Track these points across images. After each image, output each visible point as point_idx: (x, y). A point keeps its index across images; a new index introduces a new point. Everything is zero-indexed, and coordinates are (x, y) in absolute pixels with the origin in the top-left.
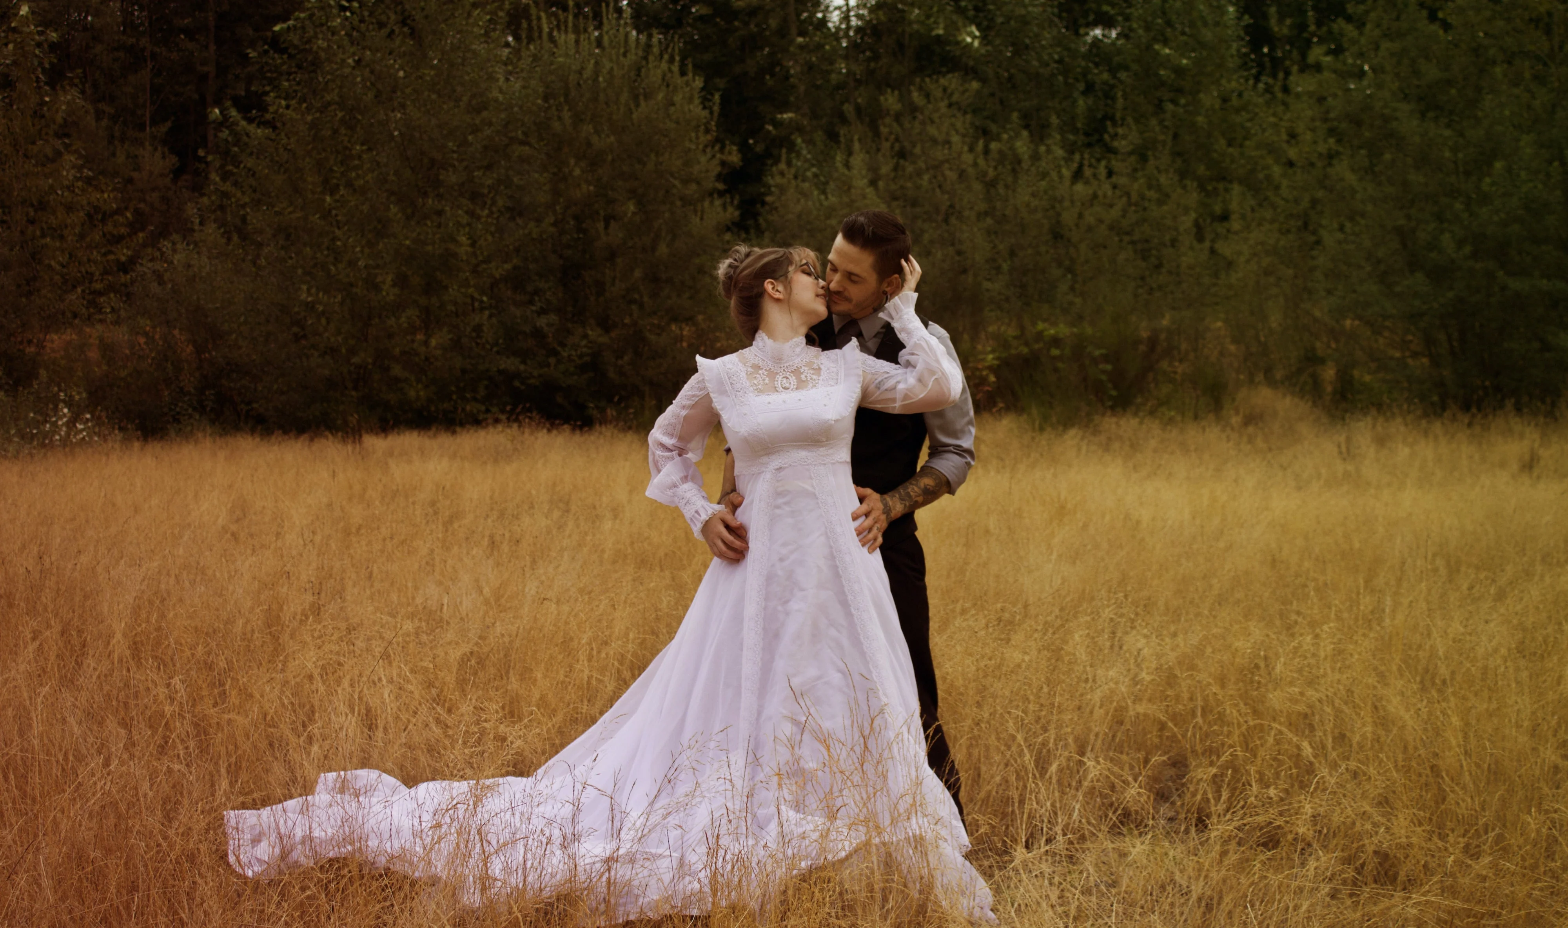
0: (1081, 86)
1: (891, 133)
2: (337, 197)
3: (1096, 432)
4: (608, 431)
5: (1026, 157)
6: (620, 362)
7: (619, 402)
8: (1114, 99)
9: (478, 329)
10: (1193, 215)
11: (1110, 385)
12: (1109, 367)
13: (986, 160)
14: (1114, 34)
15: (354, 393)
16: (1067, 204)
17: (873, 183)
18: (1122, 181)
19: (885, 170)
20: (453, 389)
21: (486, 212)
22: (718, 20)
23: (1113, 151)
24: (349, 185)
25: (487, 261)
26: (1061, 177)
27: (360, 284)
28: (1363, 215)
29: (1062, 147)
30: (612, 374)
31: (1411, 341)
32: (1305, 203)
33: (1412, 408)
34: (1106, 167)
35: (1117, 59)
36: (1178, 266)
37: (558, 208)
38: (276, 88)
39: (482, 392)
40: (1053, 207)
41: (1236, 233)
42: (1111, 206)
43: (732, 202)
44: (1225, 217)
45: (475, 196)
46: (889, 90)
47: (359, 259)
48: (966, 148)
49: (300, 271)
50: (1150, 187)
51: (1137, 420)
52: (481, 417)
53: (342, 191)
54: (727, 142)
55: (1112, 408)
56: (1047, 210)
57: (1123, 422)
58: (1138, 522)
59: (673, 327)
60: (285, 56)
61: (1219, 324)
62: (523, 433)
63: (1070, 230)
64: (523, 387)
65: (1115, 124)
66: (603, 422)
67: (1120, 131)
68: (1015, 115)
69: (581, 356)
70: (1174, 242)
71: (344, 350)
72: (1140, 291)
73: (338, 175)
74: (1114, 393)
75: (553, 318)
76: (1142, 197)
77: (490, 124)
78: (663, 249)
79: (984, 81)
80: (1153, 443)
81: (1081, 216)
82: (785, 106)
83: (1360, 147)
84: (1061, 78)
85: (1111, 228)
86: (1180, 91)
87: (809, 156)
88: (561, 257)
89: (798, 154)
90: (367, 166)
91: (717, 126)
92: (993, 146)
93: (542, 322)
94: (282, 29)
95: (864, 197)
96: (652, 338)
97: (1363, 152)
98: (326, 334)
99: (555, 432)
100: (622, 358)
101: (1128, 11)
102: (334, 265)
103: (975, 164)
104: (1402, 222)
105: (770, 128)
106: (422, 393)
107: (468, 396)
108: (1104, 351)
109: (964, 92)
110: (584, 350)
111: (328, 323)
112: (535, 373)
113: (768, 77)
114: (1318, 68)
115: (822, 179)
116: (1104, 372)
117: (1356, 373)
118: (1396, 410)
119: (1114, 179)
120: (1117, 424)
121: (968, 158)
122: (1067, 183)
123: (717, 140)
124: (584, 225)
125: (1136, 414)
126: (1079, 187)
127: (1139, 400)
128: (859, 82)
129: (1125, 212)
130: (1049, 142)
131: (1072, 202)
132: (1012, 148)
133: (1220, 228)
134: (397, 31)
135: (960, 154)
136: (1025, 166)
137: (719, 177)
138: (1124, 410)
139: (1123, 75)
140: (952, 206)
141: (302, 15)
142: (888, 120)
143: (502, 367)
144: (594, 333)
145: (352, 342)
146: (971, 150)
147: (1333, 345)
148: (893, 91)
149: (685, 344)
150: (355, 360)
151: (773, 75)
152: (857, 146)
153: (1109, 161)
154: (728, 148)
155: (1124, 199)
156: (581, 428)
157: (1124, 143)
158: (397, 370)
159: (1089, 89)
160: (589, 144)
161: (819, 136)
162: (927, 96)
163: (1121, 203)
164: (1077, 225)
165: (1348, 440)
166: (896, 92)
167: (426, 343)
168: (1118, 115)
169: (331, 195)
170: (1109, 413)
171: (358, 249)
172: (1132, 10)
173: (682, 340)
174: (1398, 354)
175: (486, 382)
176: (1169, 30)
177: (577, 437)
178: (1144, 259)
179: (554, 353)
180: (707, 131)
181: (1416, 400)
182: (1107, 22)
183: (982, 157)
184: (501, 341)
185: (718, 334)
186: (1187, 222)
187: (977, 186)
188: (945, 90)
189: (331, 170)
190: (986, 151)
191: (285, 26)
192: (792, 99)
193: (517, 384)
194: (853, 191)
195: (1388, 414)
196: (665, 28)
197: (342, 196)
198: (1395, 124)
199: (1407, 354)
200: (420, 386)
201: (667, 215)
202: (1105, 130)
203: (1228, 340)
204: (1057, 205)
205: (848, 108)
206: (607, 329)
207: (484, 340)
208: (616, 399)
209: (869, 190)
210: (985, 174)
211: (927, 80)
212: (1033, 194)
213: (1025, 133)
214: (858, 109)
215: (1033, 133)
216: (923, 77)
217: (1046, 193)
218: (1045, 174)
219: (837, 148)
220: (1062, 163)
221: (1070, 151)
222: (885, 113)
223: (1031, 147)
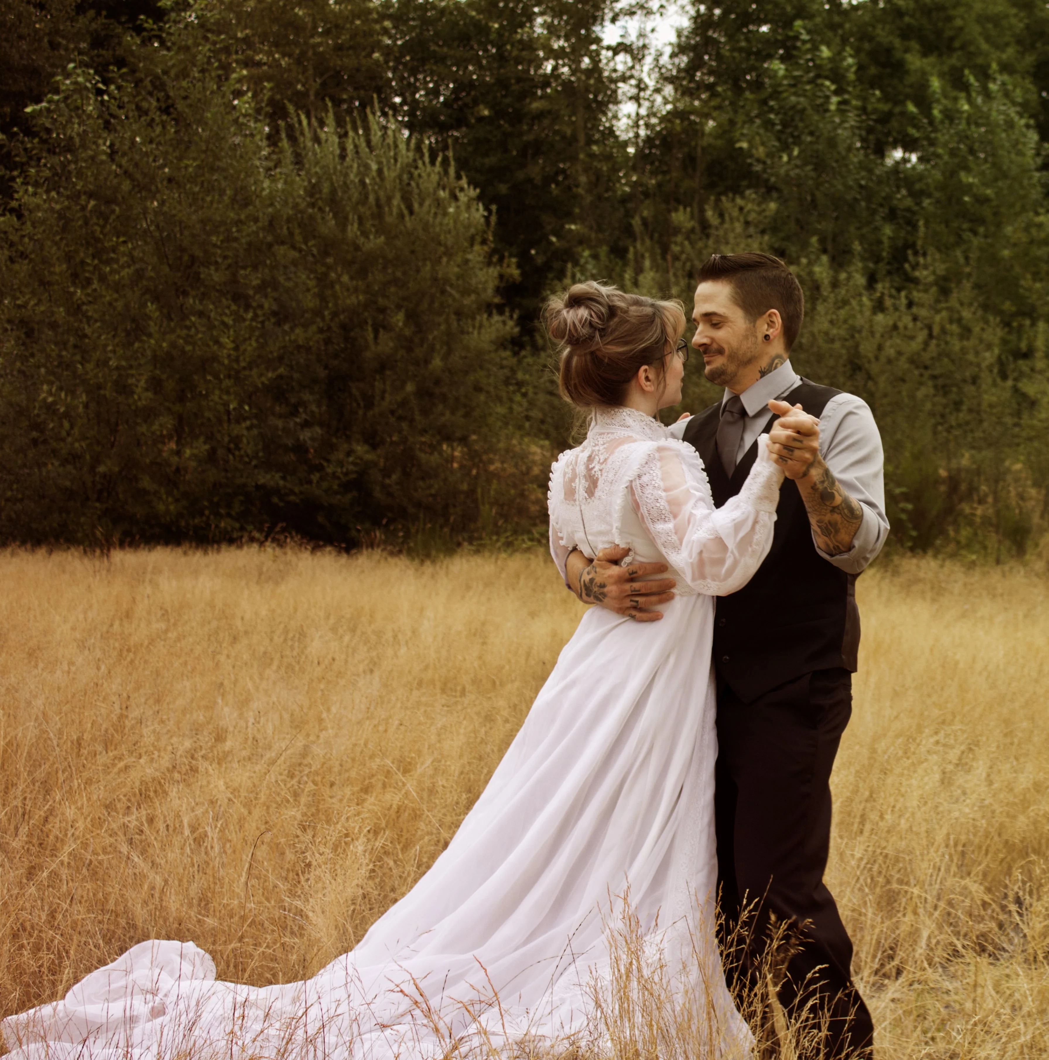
0: (883, 211)
1: (682, 252)
2: (89, 291)
3: (896, 573)
4: (377, 553)
5: (826, 282)
6: (387, 481)
7: (387, 525)
8: (915, 227)
9: (236, 440)
10: (997, 351)
11: (910, 525)
12: (909, 506)
14: (914, 158)
15: (97, 505)
16: (864, 333)
18: (923, 312)
20: (206, 503)
21: (250, 315)
22: (502, 122)
23: (916, 281)
24: (103, 279)
25: (250, 367)
26: (861, 305)
27: (109, 384)
29: (863, 275)
30: (378, 494)
34: (907, 297)
35: (918, 186)
36: (979, 405)
37: (326, 313)
38: (23, 172)
39: (237, 507)
40: (853, 337)
41: (1041, 372)
42: (912, 338)
43: (511, 317)
44: (1028, 355)
45: (236, 298)
46: (681, 208)
47: (110, 359)
49: (43, 370)
50: (951, 321)
51: (939, 562)
52: (235, 535)
53: (95, 285)
54: (506, 254)
55: (912, 549)
56: (846, 340)
57: (923, 563)
58: (957, 663)
59: (445, 447)
60: (36, 140)
61: (1018, 466)
62: (285, 554)
63: (869, 362)
64: (281, 504)
65: (916, 253)
66: (372, 545)
67: (921, 260)
68: (814, 240)
69: (346, 474)
70: (975, 380)
71: (88, 457)
72: (940, 428)
73: (91, 268)
74: (914, 533)
75: (318, 430)
76: (943, 331)
77: (256, 220)
78: (437, 362)
79: (783, 200)
80: (957, 588)
81: (880, 348)
82: (569, 216)
84: (863, 204)
85: (912, 361)
86: (982, 221)
88: (326, 367)
90: (123, 260)
91: (495, 235)
93: (305, 435)
94: (34, 111)
96: (423, 456)
98: (69, 439)
99: (319, 554)
100: (389, 477)
101: (933, 135)
102: (82, 365)
105: (554, 239)
106: (172, 507)
107: (222, 511)
108: (904, 489)
109: (760, 213)
110: (351, 467)
111: (72, 427)
112: (297, 490)
113: (553, 186)
116: (903, 510)
119: (915, 310)
120: (918, 566)
122: (868, 313)
123: (494, 251)
124: (352, 334)
125: (935, 556)
126: (880, 317)
127: (938, 542)
128: (646, 195)
129: (926, 344)
130: (852, 268)
131: (872, 333)
132: (811, 273)
133: (1023, 365)
134: (157, 119)
136: (824, 292)
137: (498, 290)
138: (925, 551)
139: (926, 202)
141: (56, 98)
142: (679, 238)
143: (261, 481)
144: (360, 449)
145: (98, 448)
148: (685, 208)
149: (455, 465)
150: (102, 469)
151: (557, 184)
152: (647, 263)
153: (910, 292)
154: (506, 261)
155: (925, 332)
156: (348, 550)
157: (925, 273)
158: (146, 483)
159: (892, 215)
160: (357, 248)
161: (603, 251)
162: (721, 215)
163: (922, 336)
164: (877, 358)
166: (688, 209)
167: (178, 453)
168: (920, 243)
169: (83, 288)
170: (909, 554)
171: (110, 348)
172: (939, 135)
173: (452, 462)
175: (242, 498)
176: (971, 158)
177: (344, 559)
178: (946, 394)
179: (320, 468)
180: (484, 242)
182: (909, 147)
184: (261, 454)
185: (491, 456)
186: (989, 357)
188: (741, 209)
189: (83, 262)
191: (37, 107)
192: (577, 210)
193: (275, 500)
196: (442, 128)
197: (95, 290)
200: (170, 499)
201: (443, 327)
202: (906, 260)
203: (1029, 482)
204: (857, 335)
205: (636, 222)
206: (374, 447)
207: (242, 452)
208: (384, 521)
211: (724, 198)
212: (831, 322)
213: (825, 258)
214: (645, 222)
215: (833, 259)
216: (719, 194)
217: (845, 321)
218: (845, 302)
219: (625, 264)
220: (864, 292)
221: (872, 280)
222: (677, 231)
223: (831, 272)
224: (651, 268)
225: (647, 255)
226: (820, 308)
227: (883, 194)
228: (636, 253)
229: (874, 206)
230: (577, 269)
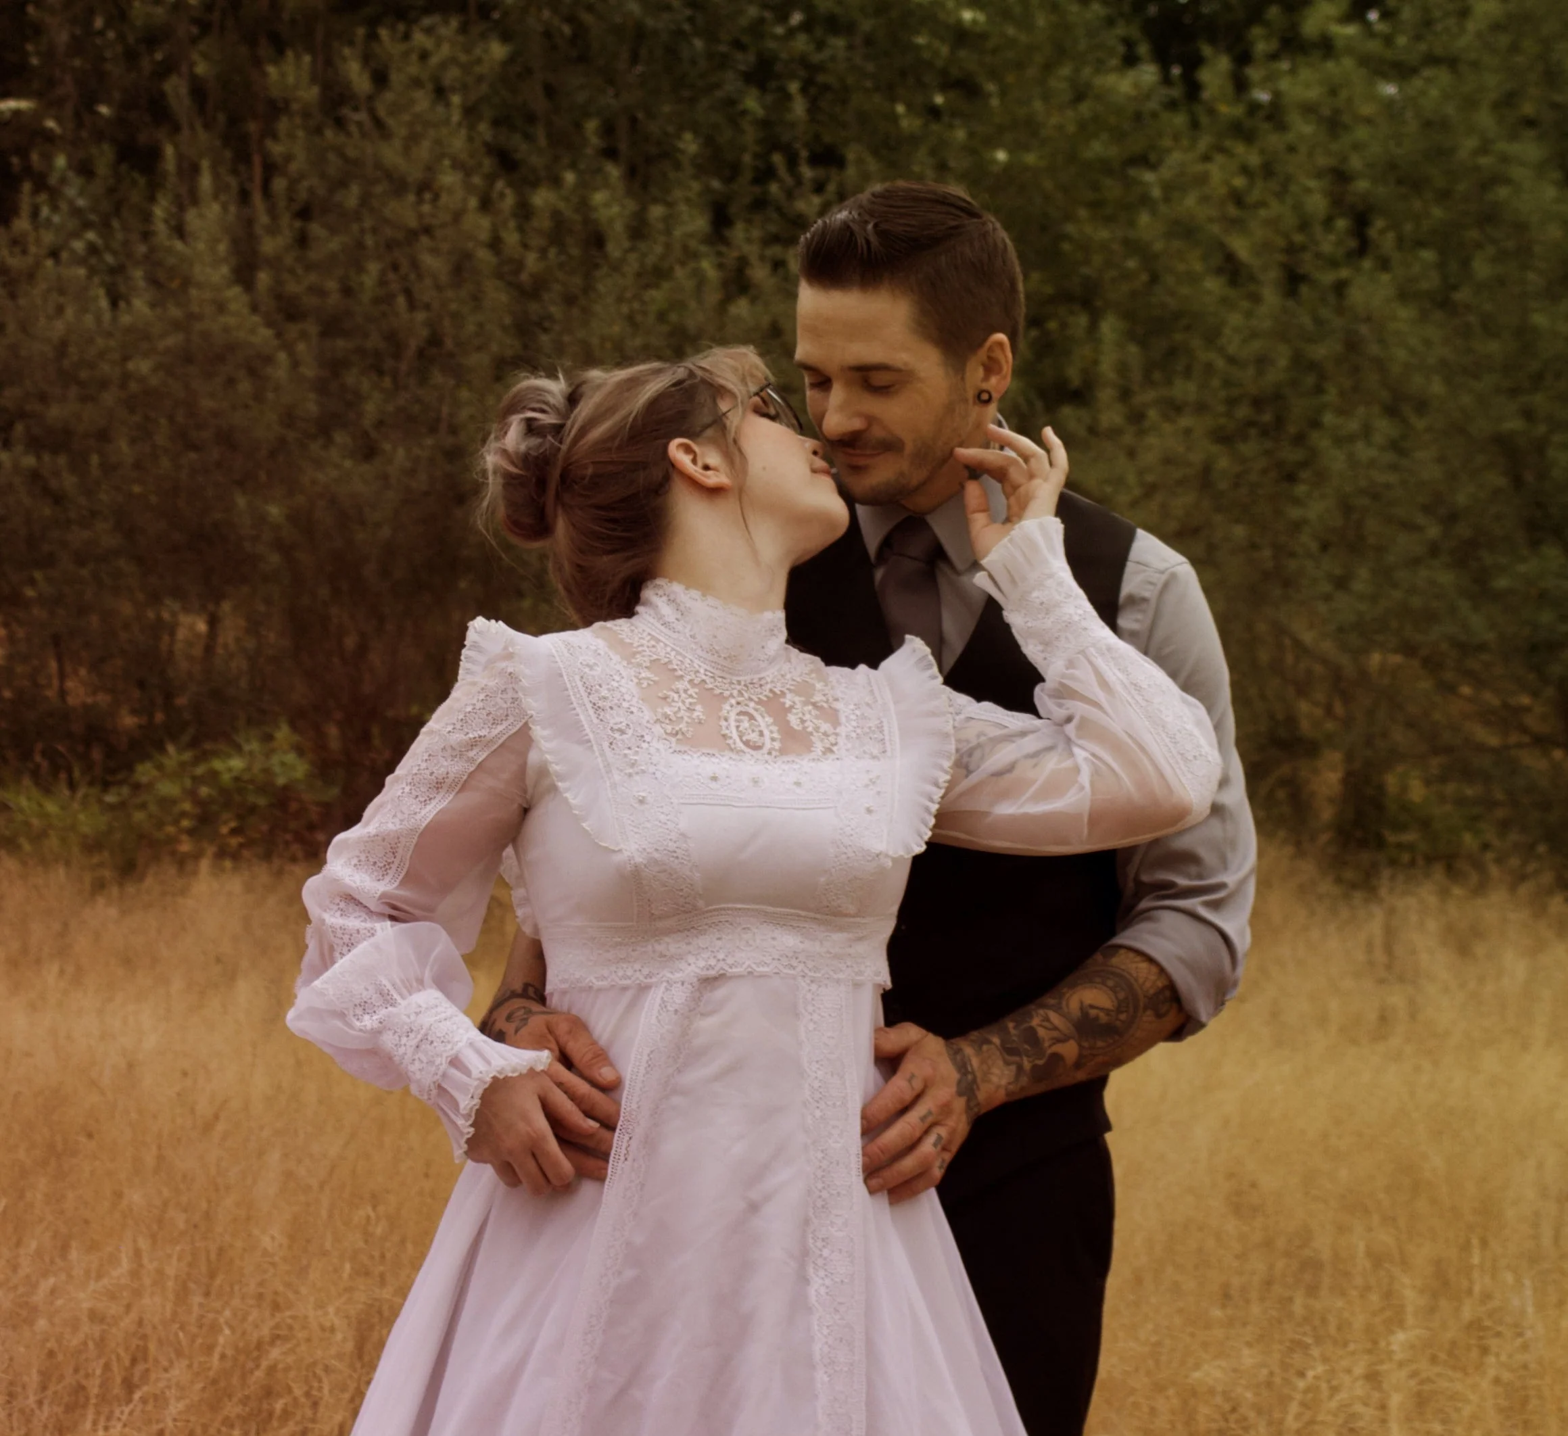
0: (743, 61)
5: (619, 227)
13: (521, 229)
17: (244, 274)
19: (269, 246)
28: (1422, 406)
29: (702, 210)
31: (1527, 709)
32: (1279, 371)
33: (1531, 867)
46: (288, 55)
48: (473, 202)
65: (793, 158)
68: (590, 128)
79: (517, 38)
83: (1420, 244)
84: (698, 43)
87: (81, 203)
89: (54, 195)
92: (542, 198)
95: (221, 307)
97: (1428, 255)
103: (495, 244)
104: (1514, 424)
109: (468, 67)
114: (1326, 46)
115: (109, 259)
117: (1391, 781)
118: (1494, 870)
121: (481, 225)
122: (713, 298)
132: (584, 205)
135: (457, 216)
136: (614, 250)
140: (435, 340)
142: (285, 125)
146: (486, 204)
147: (1339, 709)
148: (297, 55)
152: (206, 182)
161: (104, 157)
165: (1390, 934)
166: (307, 58)
174: (1494, 741)
181: (1542, 849)
183: (512, 224)
187: (497, 295)
190: (524, 211)
194: (194, 292)
195: (1474, 878)
198: (1502, 192)
199: (1514, 738)
205: (176, 89)
209: (235, 295)
210: (519, 265)
211: (384, 33)
212: (630, 319)
213: (614, 172)
214: (198, 91)
215: (632, 173)
216: (373, 23)
217: (662, 317)
218: (659, 274)
219: (154, 188)
220: (703, 249)
221: (721, 219)
222: (276, 108)
223: (631, 206)
224: (216, 197)
225: (205, 164)
226: (605, 285)
227: (744, 21)
228: (180, 157)
229: (723, 48)
230: (43, 197)
